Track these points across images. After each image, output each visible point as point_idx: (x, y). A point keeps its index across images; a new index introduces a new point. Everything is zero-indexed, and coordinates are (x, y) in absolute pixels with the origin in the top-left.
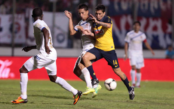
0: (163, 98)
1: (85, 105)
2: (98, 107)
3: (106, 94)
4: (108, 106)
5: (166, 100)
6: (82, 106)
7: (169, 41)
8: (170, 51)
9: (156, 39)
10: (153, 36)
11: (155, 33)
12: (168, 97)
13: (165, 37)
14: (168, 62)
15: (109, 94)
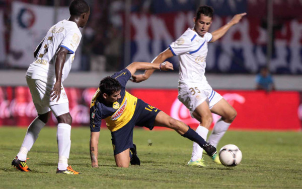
0: (252, 160)
1: (111, 174)
2: (136, 177)
3: (149, 154)
4: (152, 175)
5: (257, 163)
6: (107, 175)
7: (262, 59)
8: (264, 77)
9: (238, 55)
10: (234, 50)
11: (237, 45)
12: (260, 159)
13: (254, 51)
14: (261, 95)
15: (155, 154)
